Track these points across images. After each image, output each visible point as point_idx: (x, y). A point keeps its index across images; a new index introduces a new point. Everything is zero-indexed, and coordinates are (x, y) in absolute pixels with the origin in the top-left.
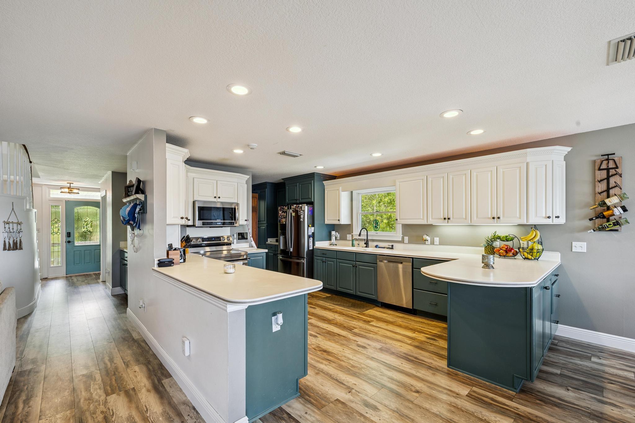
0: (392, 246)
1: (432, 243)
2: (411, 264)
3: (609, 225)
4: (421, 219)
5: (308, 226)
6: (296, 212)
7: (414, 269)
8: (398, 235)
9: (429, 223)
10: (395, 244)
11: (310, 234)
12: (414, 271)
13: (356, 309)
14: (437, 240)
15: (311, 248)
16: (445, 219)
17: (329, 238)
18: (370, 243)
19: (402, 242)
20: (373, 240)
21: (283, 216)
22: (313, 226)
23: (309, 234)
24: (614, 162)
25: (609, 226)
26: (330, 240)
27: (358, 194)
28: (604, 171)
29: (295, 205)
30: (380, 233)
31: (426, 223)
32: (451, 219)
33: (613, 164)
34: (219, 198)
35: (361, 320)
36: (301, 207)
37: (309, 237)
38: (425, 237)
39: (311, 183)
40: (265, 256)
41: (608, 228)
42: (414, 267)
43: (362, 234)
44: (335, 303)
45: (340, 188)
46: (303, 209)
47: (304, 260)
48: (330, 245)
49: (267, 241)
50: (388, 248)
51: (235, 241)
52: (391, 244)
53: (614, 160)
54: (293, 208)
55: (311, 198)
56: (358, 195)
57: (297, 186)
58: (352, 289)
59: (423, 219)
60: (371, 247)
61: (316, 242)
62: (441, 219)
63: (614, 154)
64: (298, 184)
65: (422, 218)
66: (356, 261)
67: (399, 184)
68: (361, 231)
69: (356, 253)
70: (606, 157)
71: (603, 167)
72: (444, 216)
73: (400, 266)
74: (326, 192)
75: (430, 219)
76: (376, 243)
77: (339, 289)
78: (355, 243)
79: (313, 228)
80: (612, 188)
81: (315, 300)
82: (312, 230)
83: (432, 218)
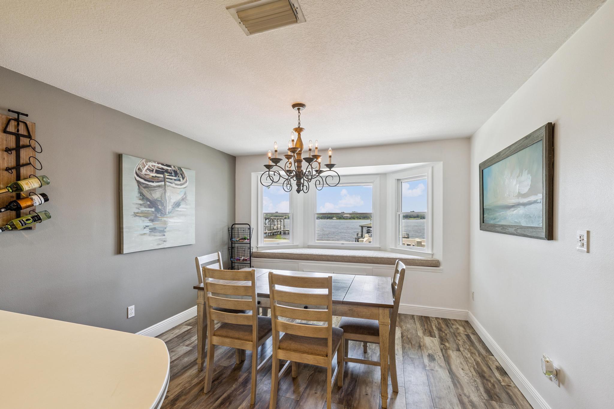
3: (26, 220)
24: (25, 127)
25: (27, 222)
28: (11, 135)
33: (23, 129)
41: (26, 225)
53: (26, 124)
63: (27, 115)
70: (16, 116)
71: (11, 129)
80: (24, 165)
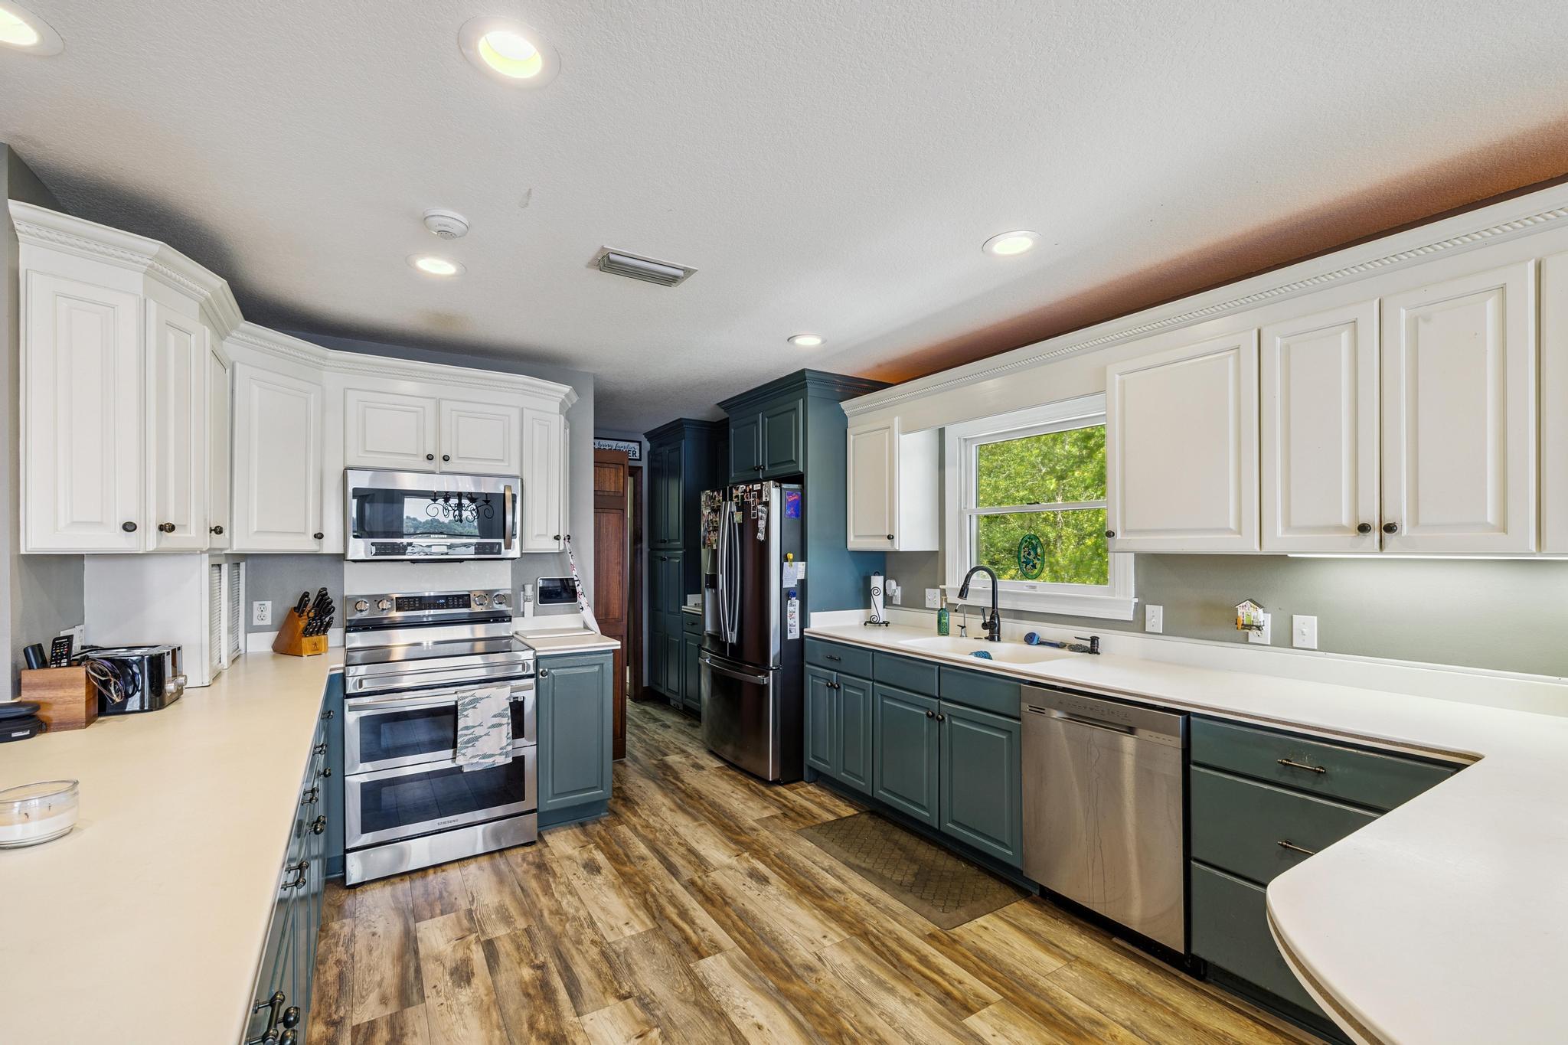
0: (1094, 640)
1: (1285, 639)
2: (1177, 742)
4: (1228, 530)
5: (784, 558)
6: (744, 507)
7: (1193, 767)
8: (1117, 597)
9: (1270, 548)
10: (1105, 636)
11: (790, 583)
12: (1192, 775)
13: (926, 908)
14: (1307, 627)
15: (794, 634)
16: (1364, 528)
17: (864, 599)
18: (1006, 625)
19: (1138, 624)
20: (1019, 615)
21: (712, 523)
22: (803, 557)
23: (785, 586)
26: (867, 605)
27: (966, 440)
29: (742, 487)
30: (1044, 585)
31: (1253, 548)
32: (1405, 529)
34: (446, 458)
35: (931, 988)
36: (760, 492)
37: (786, 595)
38: (1247, 612)
39: (795, 410)
40: (611, 666)
42: (1194, 757)
43: (971, 587)
44: (852, 859)
45: (896, 419)
46: (764, 500)
47: (767, 675)
48: (865, 624)
49: (686, 604)
50: (1074, 648)
51: (529, 607)
52: (1087, 632)
54: (737, 496)
55: (797, 462)
56: (966, 446)
57: (756, 422)
58: (925, 804)
59: (1240, 533)
60: (1012, 640)
61: (812, 614)
62: (1340, 528)
64: (760, 415)
65: (1232, 525)
66: (939, 698)
67: (1123, 383)
68: (968, 577)
69: (940, 665)
72: (1356, 517)
73: (1128, 743)
74: (851, 438)
75: (1280, 529)
76: (1027, 627)
77: (882, 795)
78: (954, 620)
79: (801, 565)
81: (788, 835)
82: (796, 571)
83: (1288, 526)
